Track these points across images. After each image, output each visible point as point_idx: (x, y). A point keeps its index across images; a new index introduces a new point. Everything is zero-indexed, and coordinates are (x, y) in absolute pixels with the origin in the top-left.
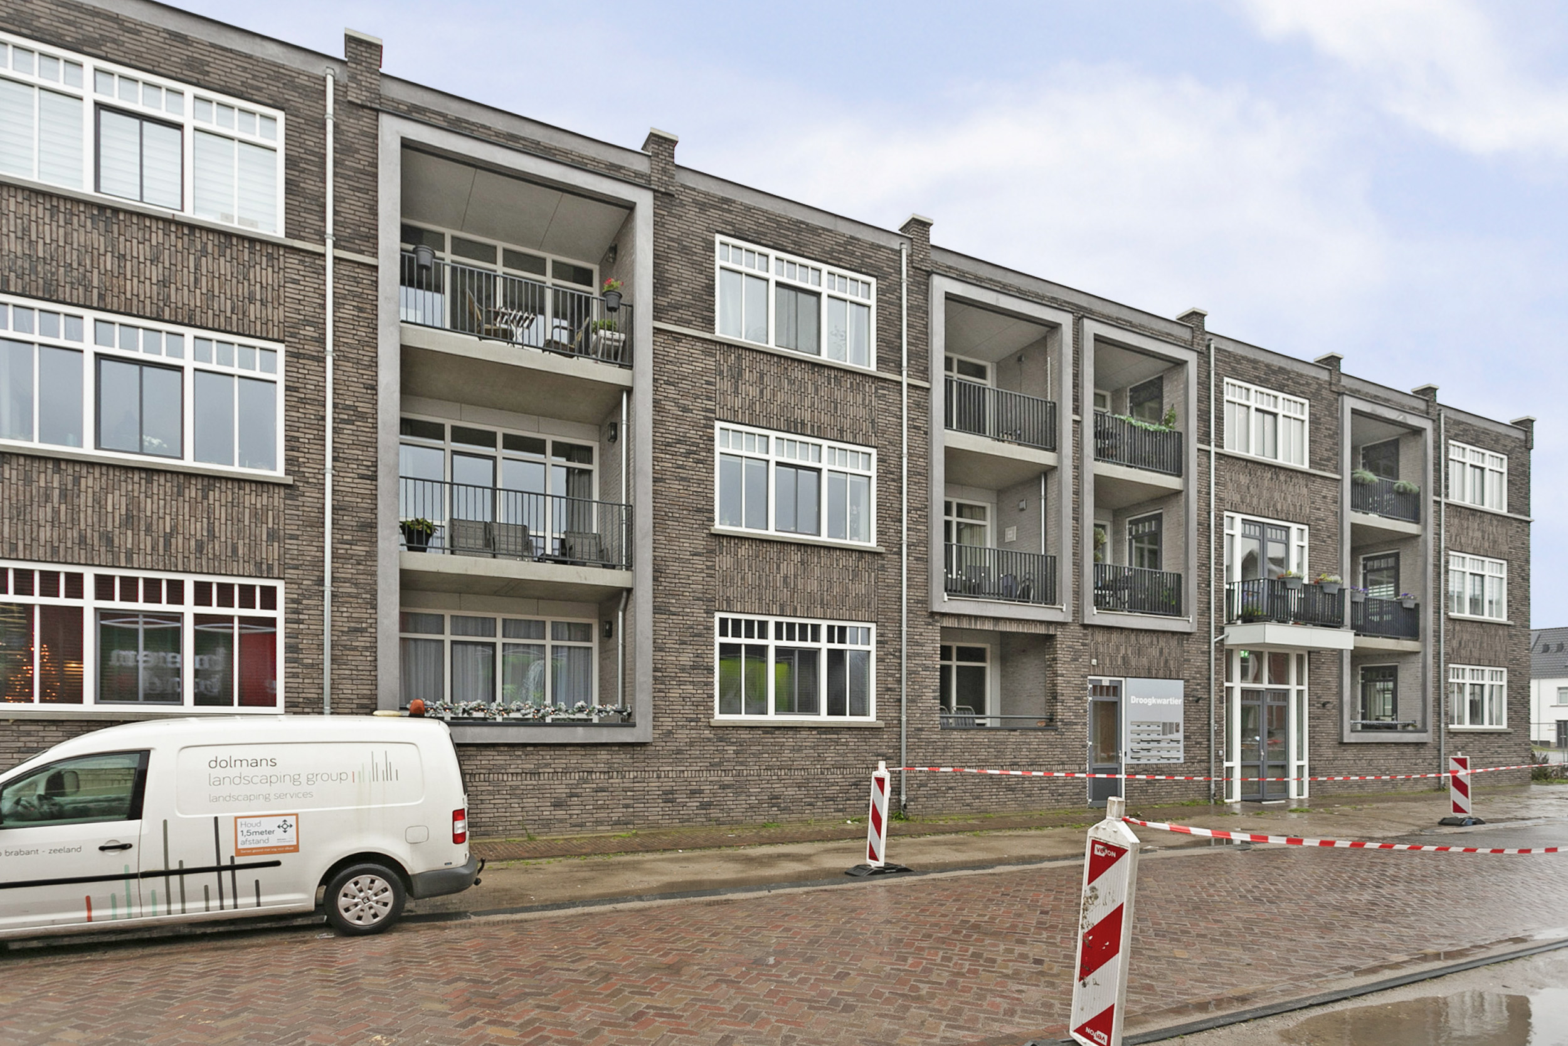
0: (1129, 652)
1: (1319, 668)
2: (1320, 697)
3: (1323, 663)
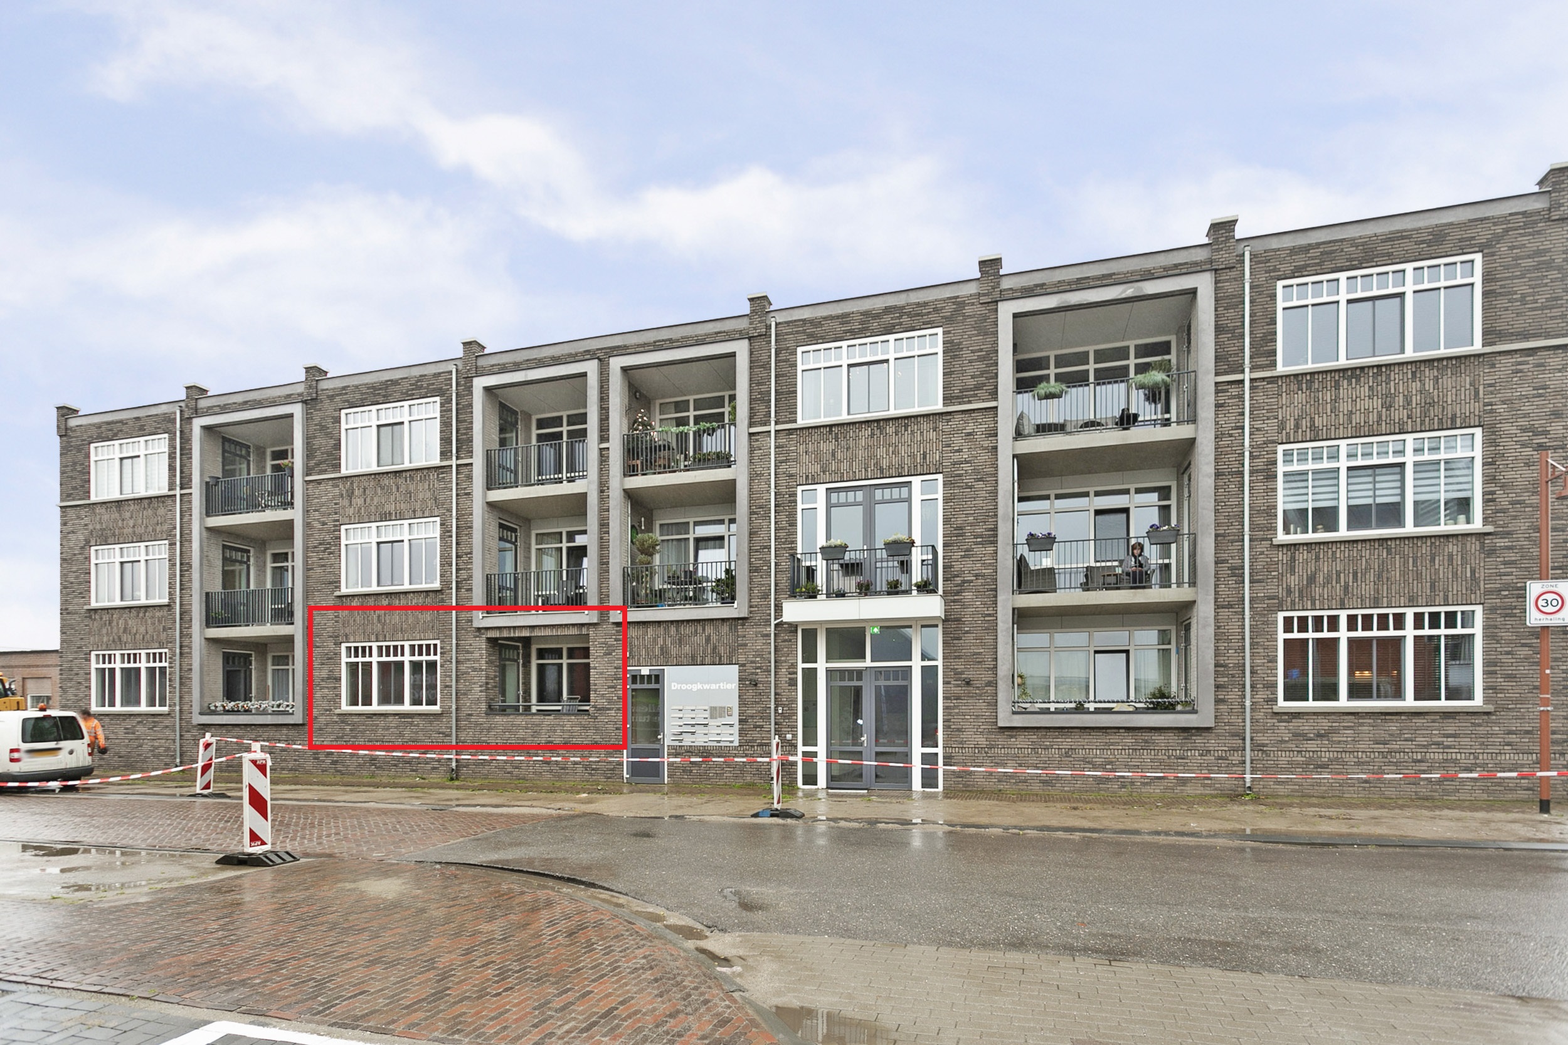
0: (668, 642)
1: (959, 639)
2: (962, 673)
3: (967, 632)
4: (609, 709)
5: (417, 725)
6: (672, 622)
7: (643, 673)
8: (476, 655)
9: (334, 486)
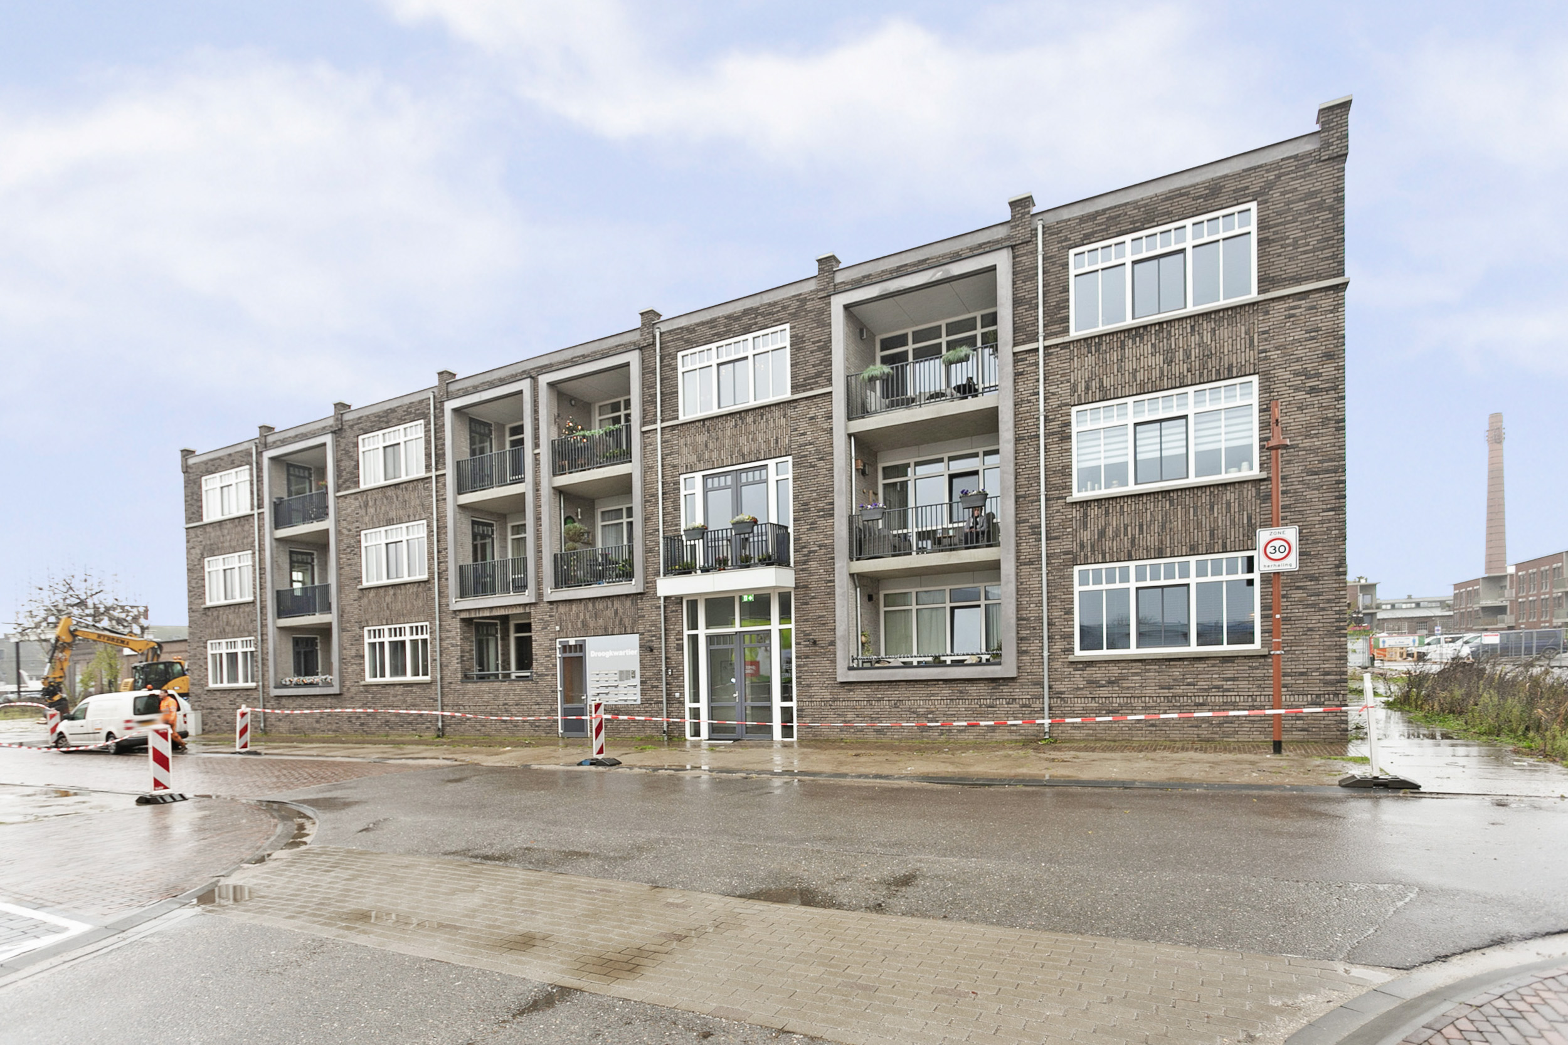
0: (587, 617)
1: (807, 604)
2: (809, 634)
3: (813, 598)
4: (547, 675)
5: (415, 693)
6: (589, 599)
7: (570, 644)
8: (453, 633)
9: (356, 499)
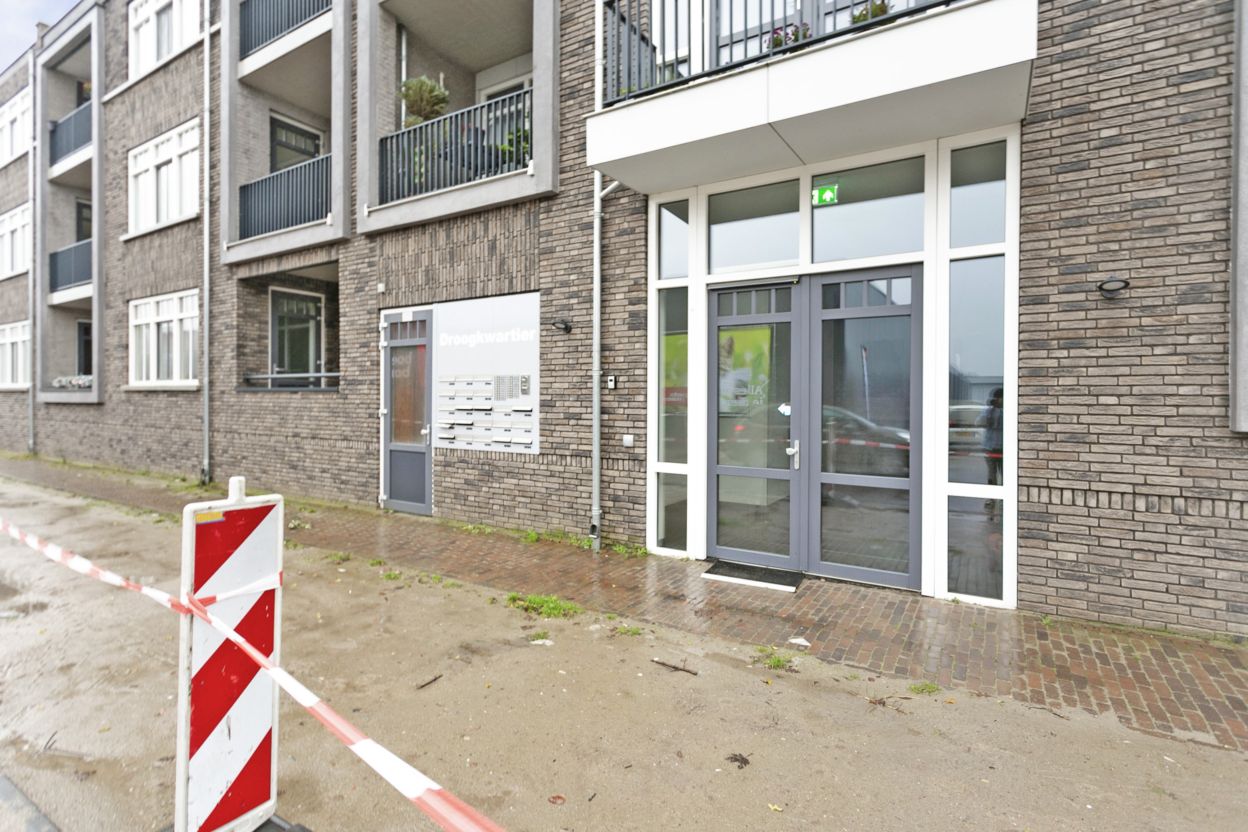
0: (436, 261)
4: (361, 383)
5: (181, 406)
6: (441, 222)
7: (405, 319)
8: (229, 305)
9: (123, 102)
